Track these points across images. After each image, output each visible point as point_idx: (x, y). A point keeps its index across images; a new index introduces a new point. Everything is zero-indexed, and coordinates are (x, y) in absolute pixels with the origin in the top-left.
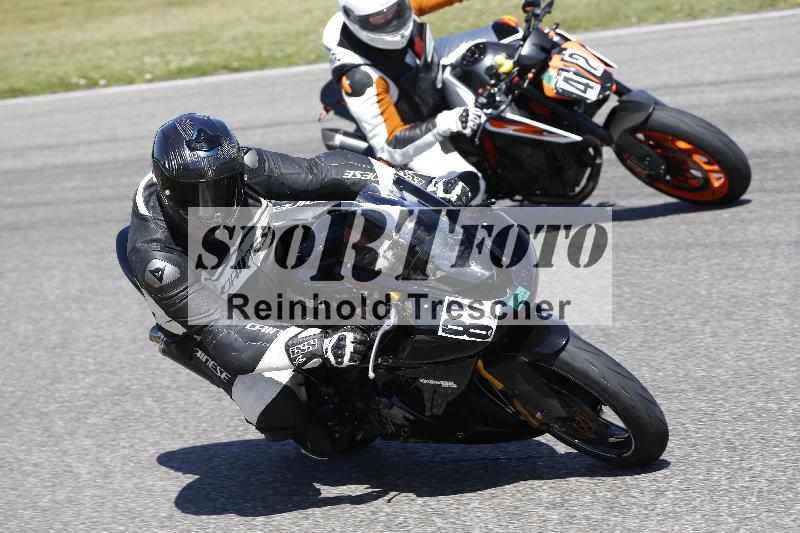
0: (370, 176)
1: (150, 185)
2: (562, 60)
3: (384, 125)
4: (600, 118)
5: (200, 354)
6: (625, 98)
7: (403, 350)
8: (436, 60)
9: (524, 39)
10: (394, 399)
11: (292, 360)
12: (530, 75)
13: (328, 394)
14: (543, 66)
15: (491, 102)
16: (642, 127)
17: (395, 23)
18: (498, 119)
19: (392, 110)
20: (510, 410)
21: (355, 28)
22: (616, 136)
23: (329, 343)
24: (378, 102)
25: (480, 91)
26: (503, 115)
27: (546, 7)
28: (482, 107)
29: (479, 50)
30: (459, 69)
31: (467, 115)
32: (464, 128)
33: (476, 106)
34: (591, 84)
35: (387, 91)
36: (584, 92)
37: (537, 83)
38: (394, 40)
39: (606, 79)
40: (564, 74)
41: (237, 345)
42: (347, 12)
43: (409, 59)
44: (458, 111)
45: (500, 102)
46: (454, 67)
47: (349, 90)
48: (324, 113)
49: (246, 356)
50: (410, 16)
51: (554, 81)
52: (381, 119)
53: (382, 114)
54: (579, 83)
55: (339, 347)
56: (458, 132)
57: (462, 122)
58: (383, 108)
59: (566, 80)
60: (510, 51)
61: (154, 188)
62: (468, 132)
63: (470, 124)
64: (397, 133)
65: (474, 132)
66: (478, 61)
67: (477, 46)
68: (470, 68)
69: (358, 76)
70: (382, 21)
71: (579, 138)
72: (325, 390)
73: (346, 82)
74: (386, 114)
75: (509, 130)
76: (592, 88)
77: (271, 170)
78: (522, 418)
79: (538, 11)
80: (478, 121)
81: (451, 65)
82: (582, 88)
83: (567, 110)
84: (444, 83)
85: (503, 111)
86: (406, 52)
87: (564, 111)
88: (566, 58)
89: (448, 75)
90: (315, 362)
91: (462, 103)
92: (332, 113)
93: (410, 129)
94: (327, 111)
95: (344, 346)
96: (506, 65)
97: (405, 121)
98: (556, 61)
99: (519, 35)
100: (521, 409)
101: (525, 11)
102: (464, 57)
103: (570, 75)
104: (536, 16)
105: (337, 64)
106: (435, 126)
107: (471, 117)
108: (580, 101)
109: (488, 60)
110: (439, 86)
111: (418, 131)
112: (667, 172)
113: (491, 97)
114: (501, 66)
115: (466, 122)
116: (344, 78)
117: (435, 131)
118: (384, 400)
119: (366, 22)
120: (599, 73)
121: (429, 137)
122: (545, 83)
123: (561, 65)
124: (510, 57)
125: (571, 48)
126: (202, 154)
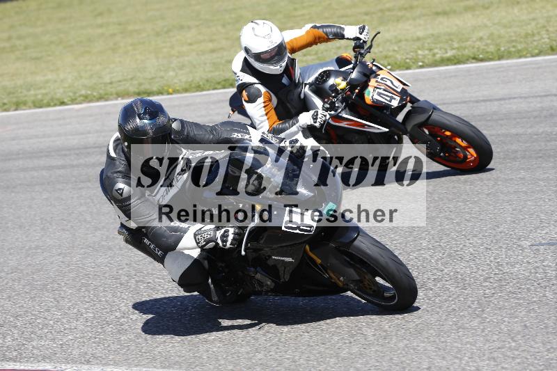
0: (247, 137)
1: (117, 140)
2: (377, 81)
3: (267, 121)
4: (400, 118)
5: (146, 241)
6: (415, 105)
7: (262, 239)
8: (301, 81)
9: (353, 68)
10: (259, 269)
11: (198, 243)
12: (357, 91)
13: (221, 266)
14: (365, 85)
15: (333, 107)
16: (425, 124)
17: (276, 58)
18: (337, 118)
19: (273, 112)
20: (326, 276)
21: (251, 61)
22: (409, 128)
23: (219, 234)
24: (264, 107)
25: (326, 100)
26: (340, 115)
27: (367, 49)
28: (327, 110)
29: (327, 74)
30: (313, 86)
31: (317, 115)
32: (315, 122)
33: (323, 110)
34: (395, 96)
35: (270, 100)
36: (390, 101)
37: (361, 96)
38: (275, 69)
39: (404, 93)
40: (378, 90)
41: (166, 234)
42: (247, 50)
43: (285, 80)
44: (312, 112)
45: (338, 107)
46: (311, 85)
47: (247, 99)
48: (231, 112)
49: (171, 241)
50: (286, 53)
51: (371, 95)
52: (266, 117)
53: (266, 114)
54: (387, 96)
55: (225, 236)
56: (311, 125)
57: (314, 119)
58: (267, 111)
59: (379, 94)
60: (345, 75)
61: (119, 142)
62: (317, 125)
63: (319, 120)
64: (275, 126)
65: (322, 125)
66: (325, 81)
67: (325, 72)
68: (320, 86)
69: (252, 90)
70: (269, 57)
71: (387, 130)
72: (220, 264)
73: (244, 93)
74: (269, 115)
75: (344, 124)
76: (395, 99)
77: (188, 133)
78: (333, 281)
79: (362, 51)
80: (324, 119)
81: (309, 84)
82: (389, 99)
83: (379, 112)
84: (305, 95)
85: (340, 113)
86: (283, 76)
87: (378, 113)
88: (379, 80)
89: (306, 90)
90: (211, 245)
91: (315, 107)
92: (236, 112)
93: (282, 123)
94: (234, 112)
95: (228, 236)
96: (342, 84)
97: (280, 119)
98: (373, 82)
99: (351, 66)
100: (332, 275)
101: (354, 51)
102: (317, 78)
103: (381, 91)
104: (361, 54)
105: (240, 82)
106: (297, 121)
107: (320, 116)
108: (387, 107)
109: (331, 81)
110: (302, 96)
111: (287, 124)
112: (441, 150)
113: (332, 104)
114: (339, 85)
115: (316, 119)
116: (244, 91)
117: (297, 125)
118: (252, 269)
119: (258, 57)
120: (399, 90)
121: (294, 129)
122: (366, 96)
123: (376, 85)
124: (345, 79)
125: (382, 74)
126: (146, 121)
